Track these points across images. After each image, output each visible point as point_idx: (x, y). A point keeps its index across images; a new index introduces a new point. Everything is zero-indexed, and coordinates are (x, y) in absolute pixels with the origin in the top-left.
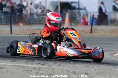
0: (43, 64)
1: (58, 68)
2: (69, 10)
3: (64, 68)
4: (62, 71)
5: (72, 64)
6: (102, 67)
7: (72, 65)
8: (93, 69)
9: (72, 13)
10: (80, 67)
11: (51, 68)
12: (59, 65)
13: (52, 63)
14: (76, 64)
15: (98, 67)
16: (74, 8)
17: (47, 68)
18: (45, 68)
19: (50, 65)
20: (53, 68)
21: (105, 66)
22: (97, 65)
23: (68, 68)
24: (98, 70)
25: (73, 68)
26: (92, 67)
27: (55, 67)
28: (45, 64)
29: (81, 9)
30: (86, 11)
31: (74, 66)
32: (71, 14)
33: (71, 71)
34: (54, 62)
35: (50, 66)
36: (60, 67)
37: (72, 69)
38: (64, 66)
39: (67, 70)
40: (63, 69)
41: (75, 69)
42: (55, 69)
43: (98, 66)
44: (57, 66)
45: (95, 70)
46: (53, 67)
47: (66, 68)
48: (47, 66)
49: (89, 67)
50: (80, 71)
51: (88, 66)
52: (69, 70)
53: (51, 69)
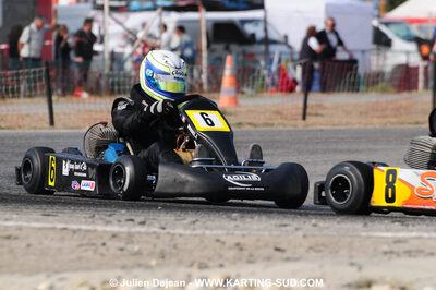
0: (143, 223)
1: (188, 232)
2: (235, 47)
3: (208, 232)
4: (202, 242)
5: (235, 220)
6: (327, 228)
7: (233, 224)
8: (300, 233)
9: (244, 54)
10: (259, 230)
11: (168, 233)
12: (194, 223)
13: (173, 218)
14: (249, 220)
15: (316, 228)
16: (251, 39)
17: (154, 233)
18: (147, 234)
19: (163, 223)
20: (174, 235)
21: (339, 223)
22: (313, 221)
23: (220, 232)
24: (313, 236)
25: (237, 232)
26: (297, 229)
27: (179, 231)
28: (148, 222)
29: (275, 42)
30: (290, 47)
31: (241, 225)
32: (241, 58)
33: (231, 241)
34: (178, 213)
35: (164, 228)
36: (194, 229)
37: (233, 234)
38: (207, 228)
39: (218, 241)
40: (204, 234)
41: (243, 236)
42: (181, 235)
43: (315, 225)
44: (186, 228)
45: (305, 236)
46: (172, 232)
47: (214, 232)
48: (155, 229)
49: (288, 228)
50: (258, 240)
51: (285, 225)
52: (222, 239)
53: (168, 238)
